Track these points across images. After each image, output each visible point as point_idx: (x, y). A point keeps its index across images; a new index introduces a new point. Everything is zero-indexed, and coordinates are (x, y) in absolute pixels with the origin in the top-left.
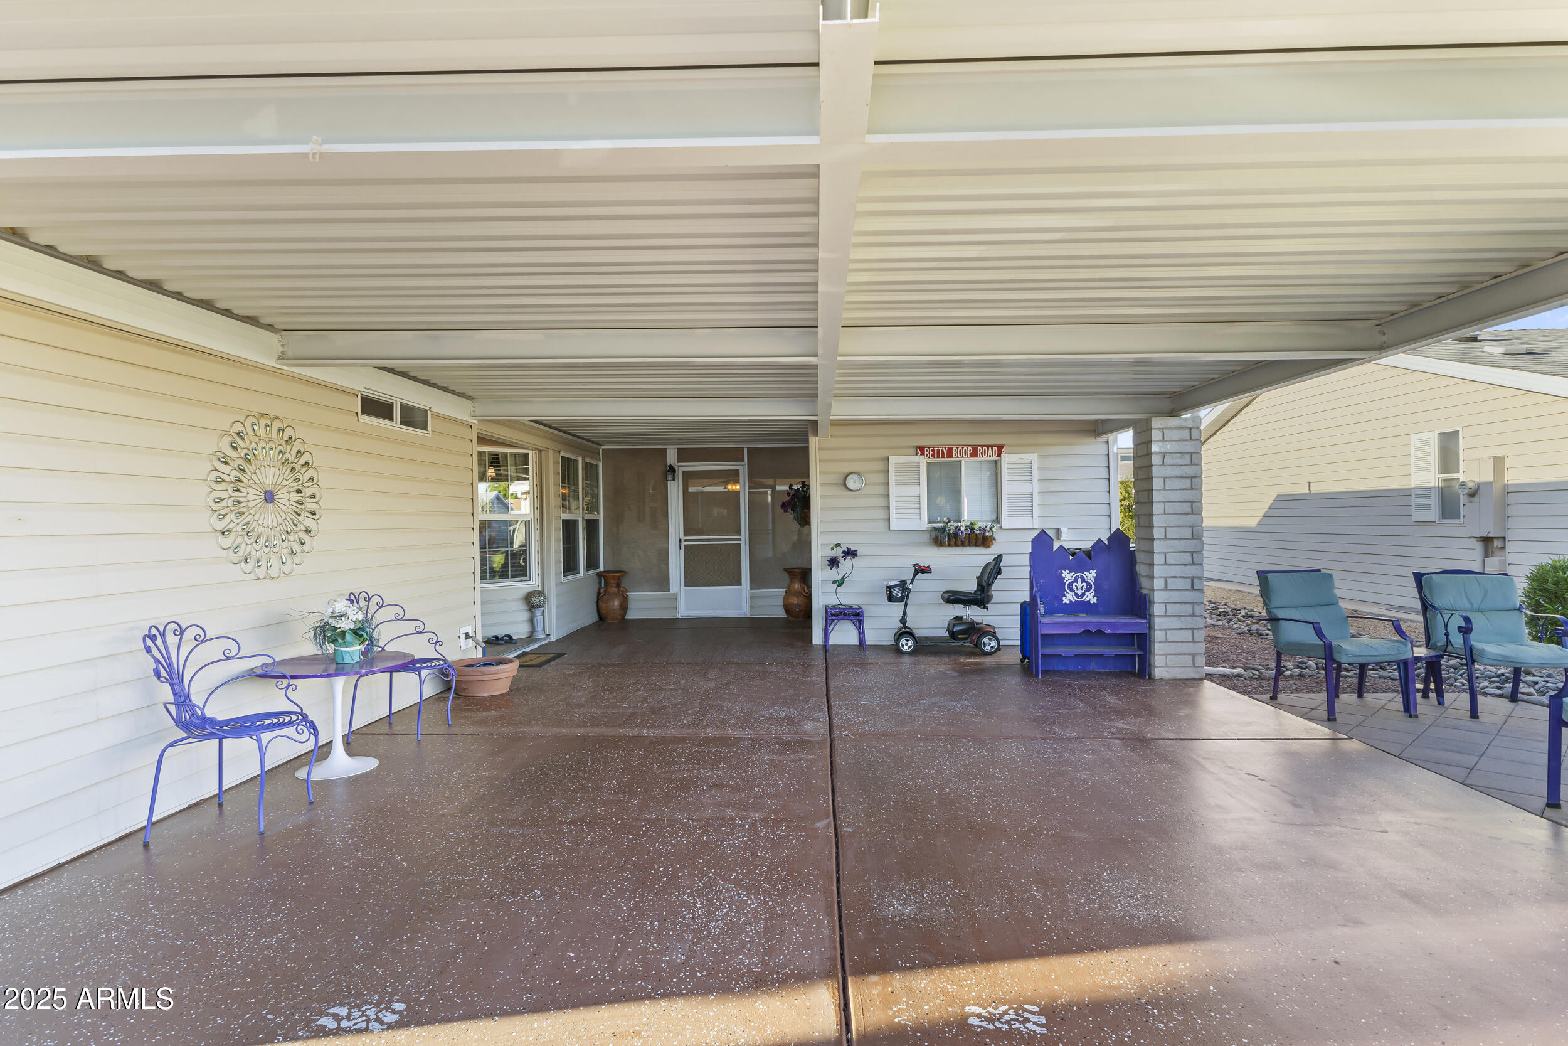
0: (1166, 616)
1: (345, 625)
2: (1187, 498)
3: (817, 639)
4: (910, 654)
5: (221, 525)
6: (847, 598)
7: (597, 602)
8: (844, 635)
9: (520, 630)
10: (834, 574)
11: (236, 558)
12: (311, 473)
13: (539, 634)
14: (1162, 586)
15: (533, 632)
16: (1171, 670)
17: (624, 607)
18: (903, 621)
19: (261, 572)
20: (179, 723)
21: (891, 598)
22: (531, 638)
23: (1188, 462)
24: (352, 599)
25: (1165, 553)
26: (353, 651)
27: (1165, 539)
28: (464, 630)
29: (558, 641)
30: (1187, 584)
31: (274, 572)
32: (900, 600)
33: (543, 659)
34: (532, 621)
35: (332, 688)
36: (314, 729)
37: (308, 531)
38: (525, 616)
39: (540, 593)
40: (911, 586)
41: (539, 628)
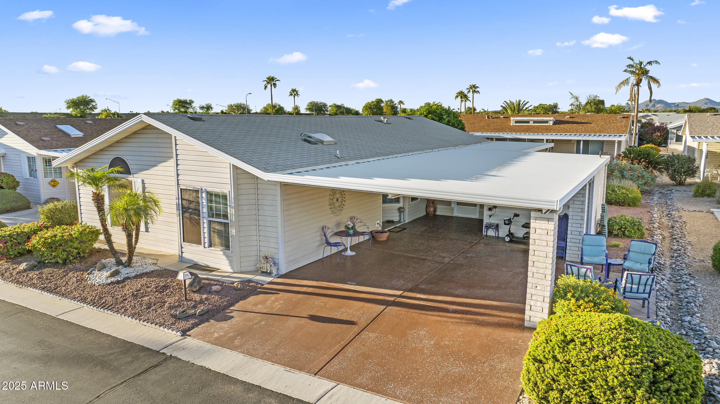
0: (571, 242)
1: (350, 227)
2: (580, 207)
3: (484, 233)
4: (508, 242)
5: (330, 207)
6: (493, 221)
7: (426, 208)
8: (491, 233)
9: (396, 219)
10: (490, 213)
11: (332, 213)
12: (344, 193)
13: (402, 221)
14: (570, 233)
15: (400, 219)
16: (571, 258)
17: (435, 211)
18: (509, 231)
19: (336, 215)
20: (326, 243)
21: (505, 224)
22: (399, 222)
23: (582, 196)
24: (351, 218)
25: (572, 223)
26: (351, 232)
27: (572, 219)
28: (377, 222)
29: (408, 223)
30: (578, 233)
31: (338, 214)
32: (508, 224)
33: (400, 229)
34: (400, 216)
35: (348, 239)
36: (345, 246)
37: (344, 205)
38: (398, 214)
39: (403, 208)
40: (512, 220)
41: (402, 218)
